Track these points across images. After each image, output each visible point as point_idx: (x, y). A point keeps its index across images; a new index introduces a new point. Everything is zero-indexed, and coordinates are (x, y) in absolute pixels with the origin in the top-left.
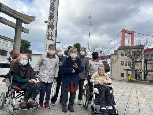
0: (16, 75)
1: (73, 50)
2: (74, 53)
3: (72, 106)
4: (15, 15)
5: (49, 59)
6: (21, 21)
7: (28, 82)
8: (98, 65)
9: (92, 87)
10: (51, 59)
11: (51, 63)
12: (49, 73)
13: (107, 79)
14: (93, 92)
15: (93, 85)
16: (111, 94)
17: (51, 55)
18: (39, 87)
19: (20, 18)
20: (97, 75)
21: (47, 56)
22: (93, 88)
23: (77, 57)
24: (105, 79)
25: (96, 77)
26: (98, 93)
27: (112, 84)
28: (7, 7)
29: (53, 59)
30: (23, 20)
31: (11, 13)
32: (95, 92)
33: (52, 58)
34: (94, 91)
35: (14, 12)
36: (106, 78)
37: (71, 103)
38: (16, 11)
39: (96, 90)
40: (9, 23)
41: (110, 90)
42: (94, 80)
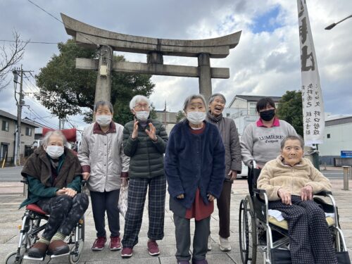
0: (32, 180)
1: (195, 101)
2: (197, 109)
3: (204, 255)
4: (190, 50)
5: (101, 136)
6: (205, 56)
7: (55, 196)
8: (277, 137)
9: (263, 207)
10: (105, 137)
11: (106, 146)
12: (105, 170)
13: (311, 177)
14: (265, 223)
15: (264, 201)
16: (332, 227)
17: (104, 127)
18: (76, 204)
19: (202, 50)
20: (278, 168)
21: (94, 129)
22: (265, 211)
23: (204, 121)
24: (304, 176)
25: (274, 173)
26: (284, 225)
27: (330, 193)
28: (172, 41)
29: (109, 135)
30: (210, 52)
31: (181, 49)
32: (274, 222)
33: (107, 133)
34: (269, 220)
35: (187, 44)
36: (307, 173)
37: (198, 249)
38: (191, 41)
39: (274, 218)
40: (181, 72)
41: (327, 214)
42: (269, 183)
